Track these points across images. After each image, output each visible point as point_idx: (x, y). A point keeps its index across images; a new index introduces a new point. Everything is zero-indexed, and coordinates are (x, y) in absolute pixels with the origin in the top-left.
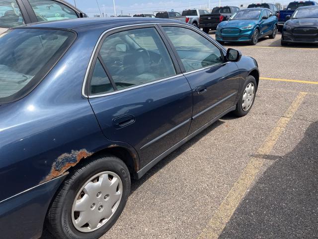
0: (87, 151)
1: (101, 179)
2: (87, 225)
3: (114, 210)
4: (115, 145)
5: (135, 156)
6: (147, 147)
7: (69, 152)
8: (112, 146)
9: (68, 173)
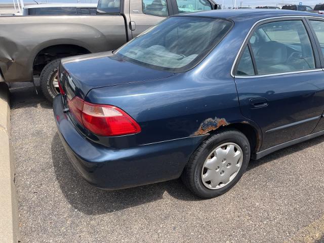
0: (226, 121)
1: (228, 148)
2: (209, 182)
3: (232, 178)
4: (247, 122)
5: (260, 137)
6: (271, 132)
7: (214, 118)
8: (244, 122)
9: (209, 134)
